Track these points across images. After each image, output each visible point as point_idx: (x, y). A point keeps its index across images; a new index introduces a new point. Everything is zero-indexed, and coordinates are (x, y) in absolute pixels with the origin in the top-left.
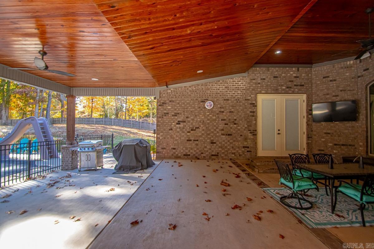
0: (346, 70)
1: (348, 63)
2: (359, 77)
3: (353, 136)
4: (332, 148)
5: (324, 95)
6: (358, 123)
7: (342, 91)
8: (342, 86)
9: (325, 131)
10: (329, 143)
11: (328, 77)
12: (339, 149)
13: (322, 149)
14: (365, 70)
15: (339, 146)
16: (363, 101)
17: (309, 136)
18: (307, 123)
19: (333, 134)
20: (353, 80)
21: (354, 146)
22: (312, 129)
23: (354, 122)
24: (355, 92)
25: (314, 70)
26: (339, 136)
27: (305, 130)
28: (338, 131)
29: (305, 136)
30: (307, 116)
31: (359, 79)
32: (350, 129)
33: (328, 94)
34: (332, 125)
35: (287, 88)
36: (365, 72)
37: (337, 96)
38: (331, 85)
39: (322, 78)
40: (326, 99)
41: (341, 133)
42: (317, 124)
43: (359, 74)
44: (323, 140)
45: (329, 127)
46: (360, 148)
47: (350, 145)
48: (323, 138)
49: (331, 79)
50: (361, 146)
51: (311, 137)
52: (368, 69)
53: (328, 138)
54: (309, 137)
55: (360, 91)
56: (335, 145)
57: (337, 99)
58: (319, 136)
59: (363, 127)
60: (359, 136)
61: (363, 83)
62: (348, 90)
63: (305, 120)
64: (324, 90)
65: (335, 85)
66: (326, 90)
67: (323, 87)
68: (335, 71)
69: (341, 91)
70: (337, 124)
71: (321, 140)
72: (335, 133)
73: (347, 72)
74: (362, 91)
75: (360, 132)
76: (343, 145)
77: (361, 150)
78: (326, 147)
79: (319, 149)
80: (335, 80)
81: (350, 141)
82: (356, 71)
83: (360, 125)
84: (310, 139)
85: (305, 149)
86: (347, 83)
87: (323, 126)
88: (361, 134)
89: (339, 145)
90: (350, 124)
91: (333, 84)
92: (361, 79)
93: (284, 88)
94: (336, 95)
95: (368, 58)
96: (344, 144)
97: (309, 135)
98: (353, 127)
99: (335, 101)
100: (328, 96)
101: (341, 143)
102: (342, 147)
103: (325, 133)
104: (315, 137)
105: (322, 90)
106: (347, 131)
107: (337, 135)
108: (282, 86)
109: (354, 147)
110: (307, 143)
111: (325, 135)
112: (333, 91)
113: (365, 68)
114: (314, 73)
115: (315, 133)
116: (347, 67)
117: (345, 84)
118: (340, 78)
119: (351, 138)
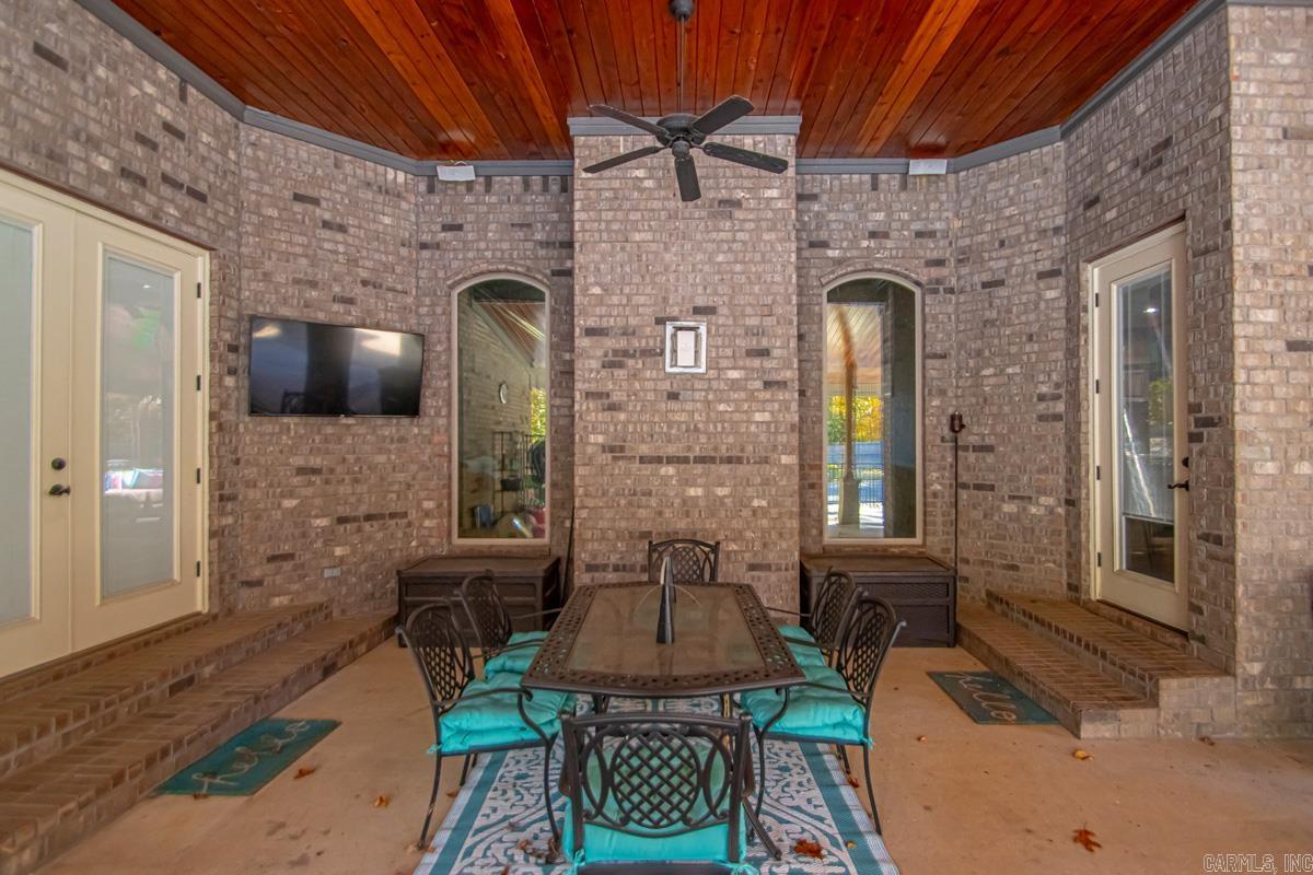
0: (380, 198)
1: (391, 174)
2: (424, 246)
3: (400, 477)
4: (329, 537)
5: (297, 282)
6: (418, 426)
7: (370, 287)
8: (369, 264)
9: (298, 461)
10: (317, 517)
11: (316, 202)
12: (356, 539)
13: (286, 548)
14: (446, 228)
15: (355, 525)
16: (439, 342)
17: (227, 491)
18: (213, 416)
19: (332, 471)
20: (404, 251)
21: (405, 515)
22: (235, 451)
23: (405, 421)
24: (410, 300)
25: (253, 138)
26: (356, 481)
27: (202, 459)
28: (351, 458)
29: (202, 493)
30: (216, 382)
31: (426, 254)
32: (393, 447)
33: (313, 284)
34: (329, 430)
35: (125, 173)
36: (449, 235)
37: (350, 301)
38: (327, 246)
39: (288, 194)
40: (306, 306)
41: (365, 468)
42: (261, 424)
43: (426, 238)
44: (289, 503)
45: (317, 439)
46: (427, 523)
47: (393, 516)
48: (291, 495)
49: (327, 216)
50: (427, 514)
51: (233, 498)
52: (459, 228)
53: (309, 491)
54: (222, 498)
55: (427, 301)
56: (342, 520)
57: (350, 314)
58: (271, 485)
59: (436, 439)
60: (421, 475)
61: (441, 274)
62: (389, 289)
63: (202, 401)
64: (296, 256)
65: (341, 249)
66: (304, 261)
67: (289, 243)
68: (343, 188)
69: (365, 283)
70: (348, 426)
71: (279, 505)
72: (339, 469)
73: (387, 209)
74: (433, 305)
75: (426, 458)
76: (368, 518)
77: (430, 529)
78: (304, 535)
79: (270, 553)
80: (342, 229)
81: (394, 496)
82: (413, 218)
83: (426, 432)
84: (229, 506)
85: (205, 569)
86: (384, 258)
87: (292, 433)
88: (428, 469)
89: (355, 519)
90: (394, 431)
91: (337, 243)
92: (431, 260)
93: (105, 165)
94: (347, 295)
95: (459, 187)
96: (373, 511)
97: (227, 486)
98: (402, 440)
99: (339, 321)
100: (314, 294)
101: (363, 510)
102: (367, 526)
103: (301, 471)
104: (251, 494)
105: (287, 257)
106: (382, 459)
107: (347, 477)
108: (93, 143)
109: (406, 521)
110: (212, 535)
111: (299, 478)
112: (336, 278)
113: (449, 220)
114: (249, 151)
115: (250, 472)
116: (387, 192)
117: (377, 256)
118: (359, 227)
119: (396, 488)
